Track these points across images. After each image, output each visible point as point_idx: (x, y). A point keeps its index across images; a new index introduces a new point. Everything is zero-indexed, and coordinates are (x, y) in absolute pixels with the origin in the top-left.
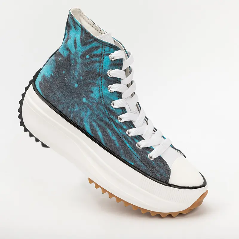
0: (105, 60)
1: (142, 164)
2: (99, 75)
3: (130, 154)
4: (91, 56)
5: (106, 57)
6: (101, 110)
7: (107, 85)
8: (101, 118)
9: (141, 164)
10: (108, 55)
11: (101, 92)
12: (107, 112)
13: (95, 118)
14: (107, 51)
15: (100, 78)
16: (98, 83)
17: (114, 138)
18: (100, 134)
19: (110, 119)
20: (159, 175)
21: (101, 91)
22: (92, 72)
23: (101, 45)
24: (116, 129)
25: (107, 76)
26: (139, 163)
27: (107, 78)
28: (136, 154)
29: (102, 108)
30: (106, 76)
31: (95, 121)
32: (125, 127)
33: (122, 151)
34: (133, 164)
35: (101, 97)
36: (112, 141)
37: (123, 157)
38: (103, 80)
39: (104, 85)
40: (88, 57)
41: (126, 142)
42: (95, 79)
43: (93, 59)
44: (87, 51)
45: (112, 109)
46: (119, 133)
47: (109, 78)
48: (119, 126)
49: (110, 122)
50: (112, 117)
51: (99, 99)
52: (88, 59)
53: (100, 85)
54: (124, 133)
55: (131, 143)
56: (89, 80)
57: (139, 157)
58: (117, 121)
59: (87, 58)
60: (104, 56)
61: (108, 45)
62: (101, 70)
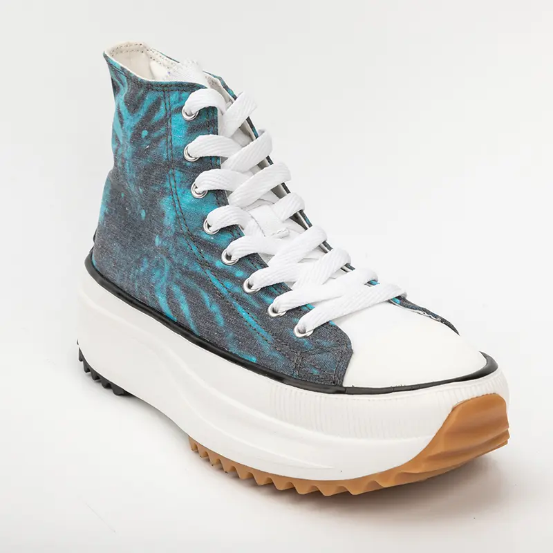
0: (173, 126)
1: (276, 354)
2: (169, 165)
3: (251, 337)
4: (151, 130)
5: (175, 118)
6: (183, 249)
7: (187, 184)
8: (187, 267)
9: (273, 354)
10: (179, 110)
11: (177, 206)
12: (195, 250)
13: (178, 276)
14: (175, 103)
15: (171, 172)
16: (168, 186)
17: (215, 308)
18: (185, 308)
19: (204, 264)
20: (316, 372)
21: (177, 202)
22: (155, 165)
23: (161, 94)
24: (218, 284)
25: (184, 162)
26: (268, 353)
27: (185, 165)
28: (263, 332)
29: (185, 244)
30: (181, 164)
31: (178, 283)
32: (239, 274)
33: (231, 334)
34: (254, 360)
35: (181, 217)
36: (209, 316)
37: (234, 350)
38: (178, 174)
39: (180, 186)
40: (145, 133)
41: (240, 309)
42: (163, 179)
43: (156, 135)
44: (141, 122)
45: (205, 237)
46: (224, 291)
47: (188, 164)
48: (223, 274)
49: (203, 273)
50: (207, 258)
51: (176, 224)
52: (147, 138)
53: (173, 188)
54: (237, 290)
55: (253, 309)
56: (152, 187)
57: (270, 338)
58: (218, 264)
59: (143, 137)
60: (170, 116)
61: (175, 88)
62: (170, 151)
